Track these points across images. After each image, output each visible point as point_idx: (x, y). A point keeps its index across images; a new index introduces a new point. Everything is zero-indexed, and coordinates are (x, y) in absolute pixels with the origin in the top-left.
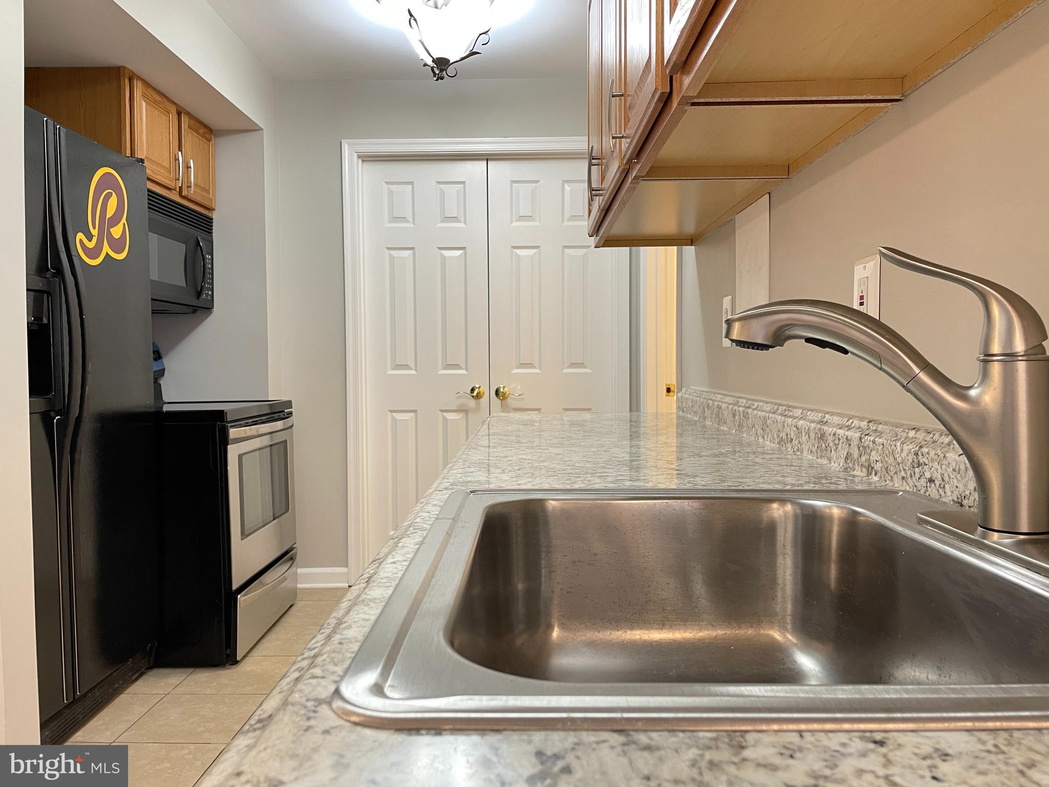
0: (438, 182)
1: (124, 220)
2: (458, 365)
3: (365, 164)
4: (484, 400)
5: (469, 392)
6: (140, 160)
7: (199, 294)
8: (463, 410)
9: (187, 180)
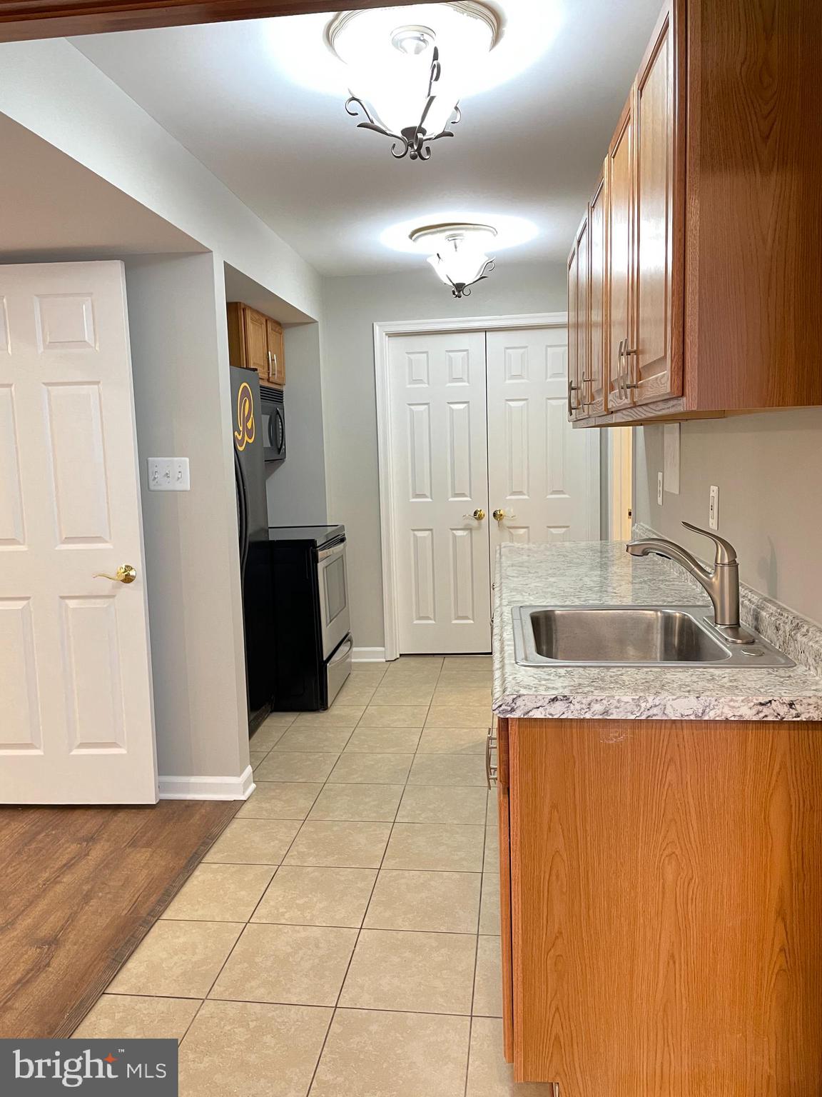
0: (447, 351)
1: (252, 416)
2: (464, 494)
3: (390, 338)
4: (485, 521)
5: (472, 514)
6: (256, 370)
7: (279, 450)
8: (468, 528)
9: (274, 370)
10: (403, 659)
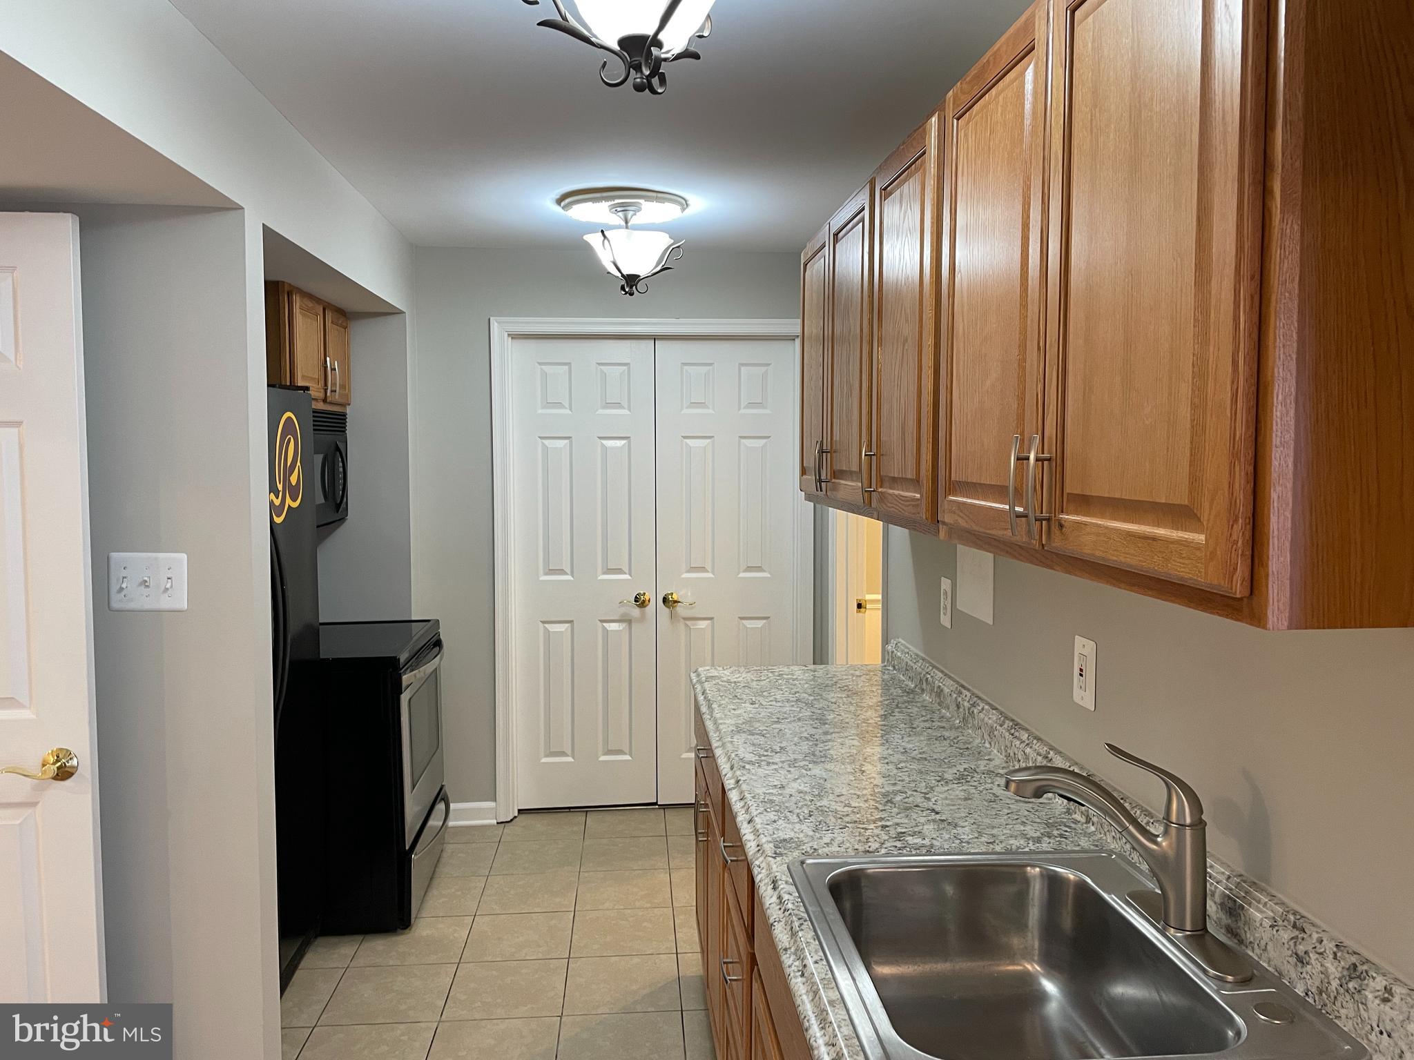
0: (598, 364)
1: (299, 464)
2: (620, 569)
3: (514, 341)
4: (650, 608)
5: (632, 599)
6: (307, 388)
7: (338, 506)
8: (627, 620)
9: (334, 384)
10: (523, 817)
